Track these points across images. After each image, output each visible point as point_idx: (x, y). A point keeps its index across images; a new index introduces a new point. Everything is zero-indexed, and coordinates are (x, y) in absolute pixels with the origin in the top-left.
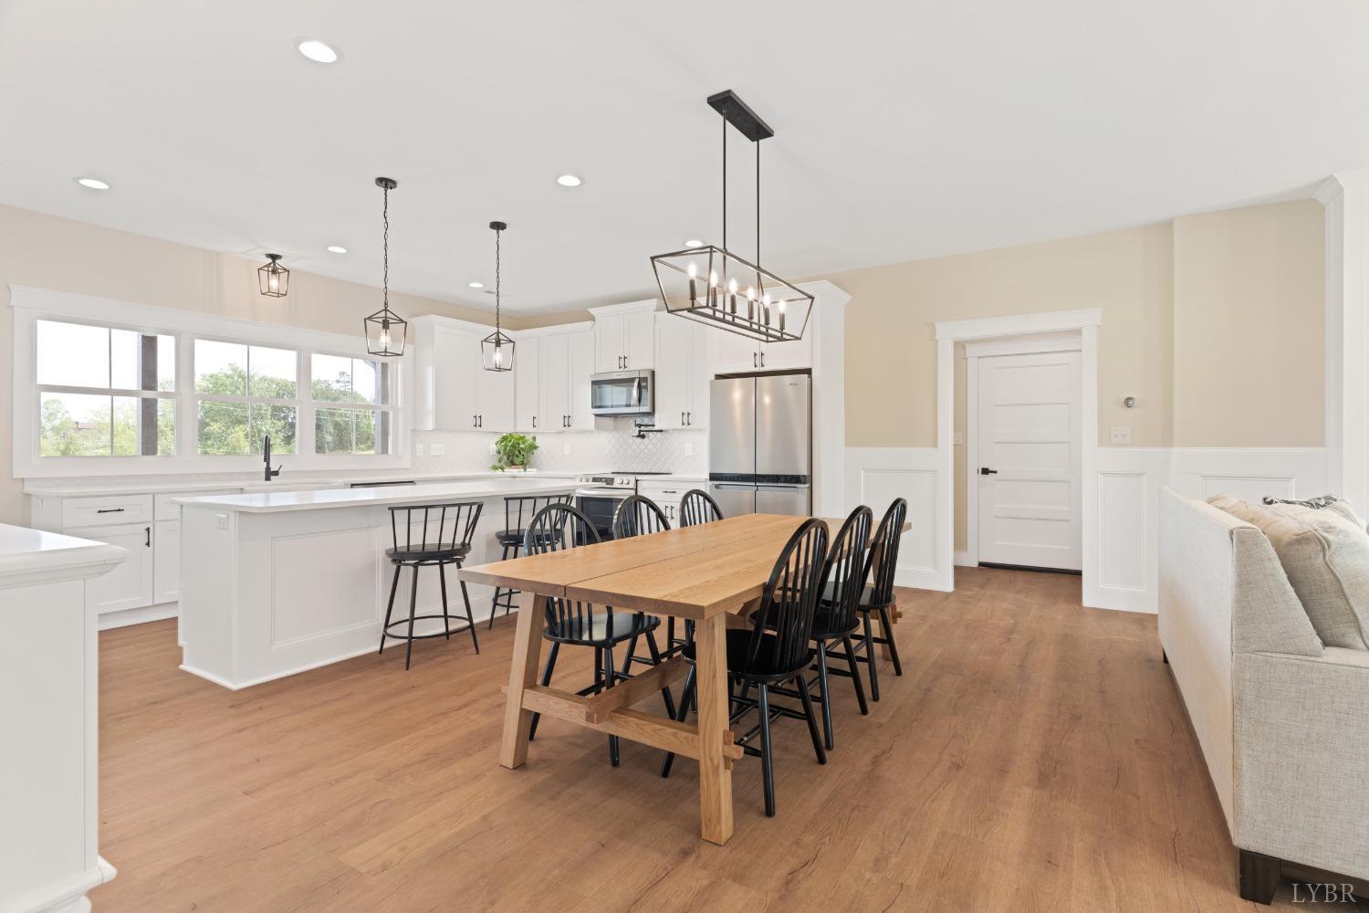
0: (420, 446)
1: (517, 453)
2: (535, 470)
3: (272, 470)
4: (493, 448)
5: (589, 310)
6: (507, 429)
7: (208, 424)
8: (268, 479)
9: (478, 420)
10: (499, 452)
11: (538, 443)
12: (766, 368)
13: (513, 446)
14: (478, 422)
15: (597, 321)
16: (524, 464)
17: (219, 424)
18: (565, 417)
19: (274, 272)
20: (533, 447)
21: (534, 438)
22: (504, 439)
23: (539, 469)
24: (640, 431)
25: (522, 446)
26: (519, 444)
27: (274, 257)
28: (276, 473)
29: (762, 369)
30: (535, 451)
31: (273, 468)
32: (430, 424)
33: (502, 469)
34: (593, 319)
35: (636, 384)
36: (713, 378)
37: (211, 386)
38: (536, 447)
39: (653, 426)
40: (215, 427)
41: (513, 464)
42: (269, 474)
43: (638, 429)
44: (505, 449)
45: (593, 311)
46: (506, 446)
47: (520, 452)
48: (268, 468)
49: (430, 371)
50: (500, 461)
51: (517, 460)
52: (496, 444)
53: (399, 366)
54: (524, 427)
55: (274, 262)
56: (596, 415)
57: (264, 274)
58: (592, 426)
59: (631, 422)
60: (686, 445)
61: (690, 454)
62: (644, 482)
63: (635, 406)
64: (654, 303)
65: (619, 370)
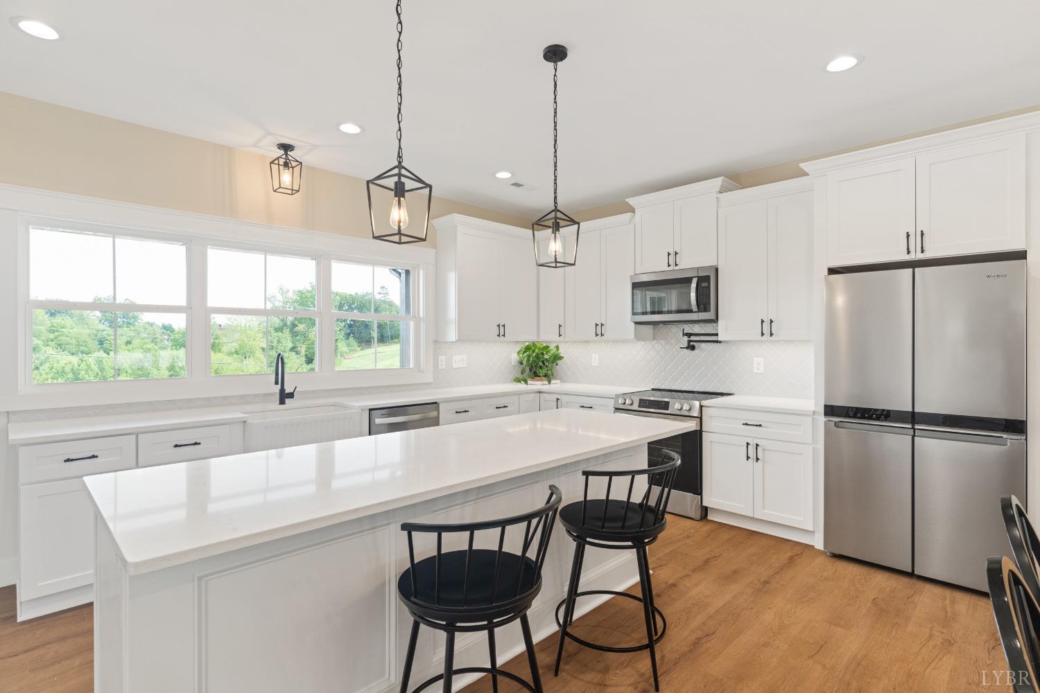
0: (442, 358)
1: (541, 364)
2: (559, 381)
3: (287, 391)
4: (515, 357)
5: (626, 200)
6: (529, 337)
7: (297, 326)
8: (282, 402)
9: (502, 328)
10: (521, 363)
11: (562, 352)
12: (930, 254)
13: (537, 356)
14: (501, 331)
15: (636, 213)
16: (548, 377)
17: (303, 326)
18: (597, 325)
19: (286, 165)
20: (557, 358)
21: (557, 347)
22: (528, 349)
23: (562, 381)
24: (689, 341)
25: (546, 357)
26: (543, 354)
27: (286, 148)
28: (291, 395)
29: (920, 256)
30: (558, 362)
31: (288, 390)
32: (452, 335)
33: (526, 382)
34: (632, 210)
35: (694, 285)
36: (826, 272)
37: (299, 298)
38: (561, 358)
39: (717, 335)
40: (301, 327)
41: (535, 375)
42: (284, 396)
43: (686, 338)
44: (528, 360)
45: (632, 201)
46: (529, 356)
47: (544, 364)
48: (282, 390)
49: (452, 278)
50: (522, 373)
51: (542, 372)
52: (518, 353)
53: (421, 272)
54: (548, 336)
55: (286, 154)
56: (636, 323)
57: (275, 167)
58: (632, 335)
59: (676, 331)
60: (756, 360)
61: (761, 371)
62: (712, 409)
63: (690, 311)
64: (718, 182)
65: (670, 268)
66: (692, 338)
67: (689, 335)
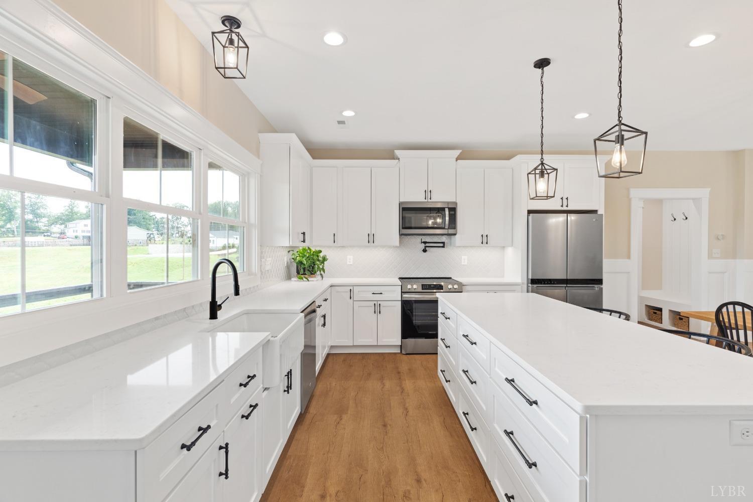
5: (394, 151)
12: (570, 208)
15: (401, 161)
18: (369, 235)
19: (230, 42)
24: (424, 247)
27: (232, 23)
29: (567, 209)
34: (398, 159)
35: (447, 212)
36: (527, 212)
43: (423, 245)
45: (398, 153)
56: (403, 234)
58: (397, 244)
59: (418, 239)
60: (463, 257)
61: (466, 263)
62: (467, 286)
63: (444, 228)
64: (457, 153)
65: (426, 200)
66: (427, 245)
67: (425, 243)
